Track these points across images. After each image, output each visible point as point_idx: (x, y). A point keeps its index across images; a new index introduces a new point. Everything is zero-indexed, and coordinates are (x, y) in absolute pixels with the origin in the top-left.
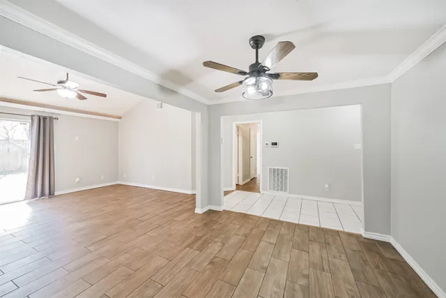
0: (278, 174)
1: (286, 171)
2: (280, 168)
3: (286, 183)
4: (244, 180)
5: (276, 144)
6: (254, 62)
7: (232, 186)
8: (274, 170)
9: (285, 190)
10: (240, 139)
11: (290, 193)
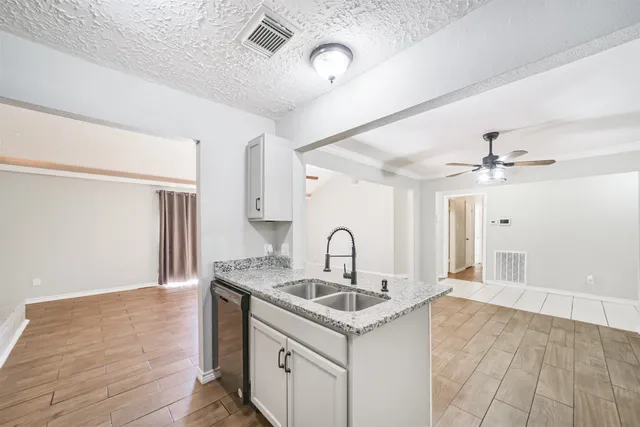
0: (510, 260)
1: (522, 257)
2: (513, 252)
3: (522, 271)
4: (457, 267)
5: (506, 222)
6: (487, 154)
7: (443, 273)
8: (504, 255)
9: (522, 280)
10: (453, 215)
11: (528, 285)
